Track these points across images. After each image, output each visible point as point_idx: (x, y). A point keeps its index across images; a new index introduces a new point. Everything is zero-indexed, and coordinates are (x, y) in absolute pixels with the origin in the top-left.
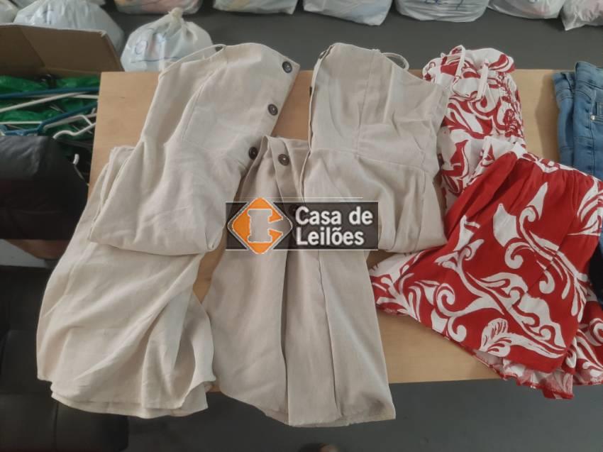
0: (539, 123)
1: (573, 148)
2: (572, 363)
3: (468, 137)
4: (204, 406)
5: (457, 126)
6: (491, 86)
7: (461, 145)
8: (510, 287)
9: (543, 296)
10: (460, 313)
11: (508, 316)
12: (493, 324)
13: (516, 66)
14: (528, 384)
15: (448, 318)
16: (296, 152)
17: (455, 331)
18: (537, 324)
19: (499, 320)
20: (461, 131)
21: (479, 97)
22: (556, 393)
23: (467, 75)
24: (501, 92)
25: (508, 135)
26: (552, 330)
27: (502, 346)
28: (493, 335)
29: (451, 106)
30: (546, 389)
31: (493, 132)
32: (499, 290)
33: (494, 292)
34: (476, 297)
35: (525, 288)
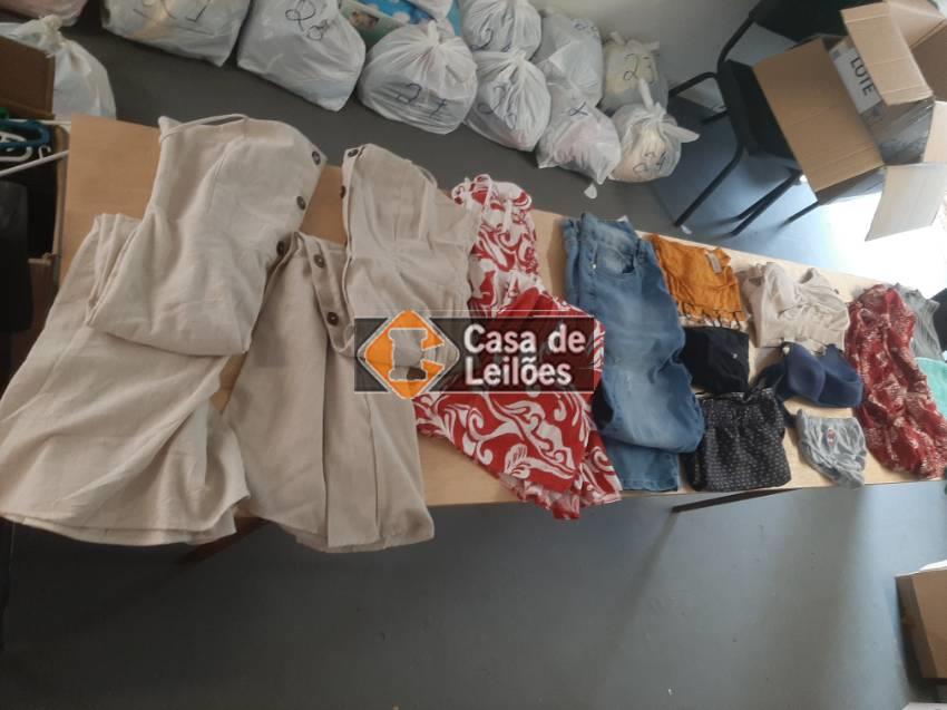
0: (550, 266)
1: (579, 292)
2: (579, 485)
3: (496, 268)
4: (232, 530)
5: (486, 255)
6: (514, 222)
7: (489, 275)
8: (531, 414)
9: (557, 424)
10: (488, 437)
11: (527, 442)
12: (515, 449)
13: (534, 206)
14: (544, 504)
15: (477, 442)
16: (333, 255)
17: (483, 454)
18: (551, 449)
19: (520, 445)
20: (490, 261)
21: (504, 231)
22: (567, 512)
23: (494, 206)
24: (521, 229)
25: (528, 271)
26: (564, 453)
27: (522, 469)
28: (515, 459)
29: (481, 235)
30: (558, 511)
31: (515, 266)
32: (521, 416)
33: (517, 418)
34: (500, 423)
35: (543, 415)
